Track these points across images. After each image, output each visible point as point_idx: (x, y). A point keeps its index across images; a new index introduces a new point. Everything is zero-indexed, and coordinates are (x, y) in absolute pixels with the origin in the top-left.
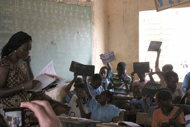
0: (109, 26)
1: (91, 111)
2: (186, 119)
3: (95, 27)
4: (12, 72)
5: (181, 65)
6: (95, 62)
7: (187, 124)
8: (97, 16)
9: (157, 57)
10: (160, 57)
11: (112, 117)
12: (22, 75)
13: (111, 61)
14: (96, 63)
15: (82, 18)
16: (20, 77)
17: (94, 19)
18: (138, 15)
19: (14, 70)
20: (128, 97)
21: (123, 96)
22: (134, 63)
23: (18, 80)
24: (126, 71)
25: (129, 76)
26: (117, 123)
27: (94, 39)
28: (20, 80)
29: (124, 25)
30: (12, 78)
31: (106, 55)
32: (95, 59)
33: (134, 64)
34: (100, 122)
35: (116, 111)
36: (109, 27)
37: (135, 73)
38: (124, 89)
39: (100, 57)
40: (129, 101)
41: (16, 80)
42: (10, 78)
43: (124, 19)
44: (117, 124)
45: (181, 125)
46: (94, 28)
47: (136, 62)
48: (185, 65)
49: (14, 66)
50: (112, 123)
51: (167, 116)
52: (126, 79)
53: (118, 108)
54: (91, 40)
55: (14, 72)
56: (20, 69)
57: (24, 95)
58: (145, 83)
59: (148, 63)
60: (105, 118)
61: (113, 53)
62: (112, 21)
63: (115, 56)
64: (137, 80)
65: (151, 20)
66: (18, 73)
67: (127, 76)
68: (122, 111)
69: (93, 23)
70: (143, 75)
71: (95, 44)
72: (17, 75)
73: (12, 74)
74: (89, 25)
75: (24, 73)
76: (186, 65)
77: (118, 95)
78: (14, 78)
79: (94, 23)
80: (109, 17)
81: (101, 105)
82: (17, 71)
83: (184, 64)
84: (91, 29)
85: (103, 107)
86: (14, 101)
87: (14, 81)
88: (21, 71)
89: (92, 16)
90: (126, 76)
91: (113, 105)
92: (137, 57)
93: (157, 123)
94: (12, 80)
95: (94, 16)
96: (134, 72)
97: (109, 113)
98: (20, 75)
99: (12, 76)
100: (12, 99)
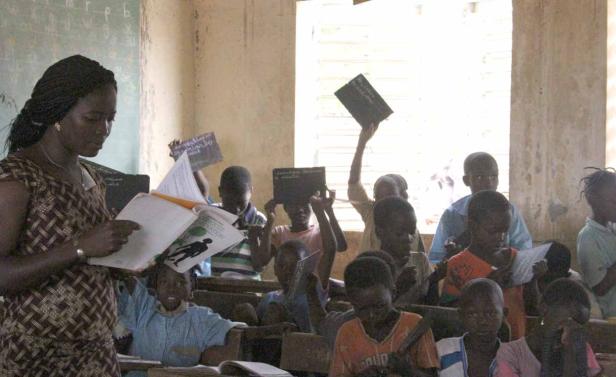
0: (196, 45)
1: (133, 329)
2: (442, 353)
3: (150, 48)
4: (41, 203)
5: (434, 178)
6: (149, 166)
7: (443, 368)
8: (157, 14)
9: (355, 151)
10: (365, 151)
11: (201, 345)
12: (83, 212)
13: (206, 164)
14: (153, 167)
15: (107, 18)
16: (74, 221)
17: (149, 19)
18: (294, 14)
19: (49, 193)
20: (257, 282)
21: (240, 277)
22: (276, 171)
23: (68, 231)
24: (248, 196)
25: (259, 213)
26: (217, 365)
27: (147, 88)
28: (75, 228)
29: (245, 46)
30: (43, 224)
31: (188, 144)
32: (148, 153)
33: (274, 175)
34: (159, 363)
35: (215, 326)
36: (197, 49)
37: (277, 203)
38: (243, 257)
39: (169, 151)
40: (259, 295)
41: (59, 231)
42: (35, 225)
43: (248, 25)
44: (217, 369)
45: (423, 369)
46: (147, 50)
47: (285, 166)
48: (444, 179)
49: (48, 181)
50: (200, 366)
51: (379, 341)
52: (250, 221)
53: (220, 318)
54: (137, 91)
55: (51, 199)
56: (74, 190)
57: (93, 286)
58: (308, 235)
59: (322, 170)
60: (177, 349)
61: (213, 137)
62: (207, 29)
63: (218, 149)
64: (283, 225)
65: (339, 29)
66: (64, 206)
67: (254, 213)
68: (235, 327)
69: (144, 35)
70: (302, 210)
71: (148, 103)
72: (63, 214)
73: (42, 208)
74: (131, 43)
75: (89, 204)
76: (449, 179)
77: (224, 275)
78: (51, 224)
79: (148, 36)
80: (196, 17)
81: (162, 308)
82: (61, 198)
83: (442, 175)
84: (138, 55)
85: (170, 313)
86: (54, 307)
87: (51, 232)
88: (77, 195)
89: (141, 11)
90: (250, 212)
91: (204, 308)
92: (289, 149)
93: (346, 365)
94: (43, 232)
95: (147, 12)
96: (275, 199)
97: (192, 333)
98: (72, 212)
99: (43, 216)
100: (44, 300)
